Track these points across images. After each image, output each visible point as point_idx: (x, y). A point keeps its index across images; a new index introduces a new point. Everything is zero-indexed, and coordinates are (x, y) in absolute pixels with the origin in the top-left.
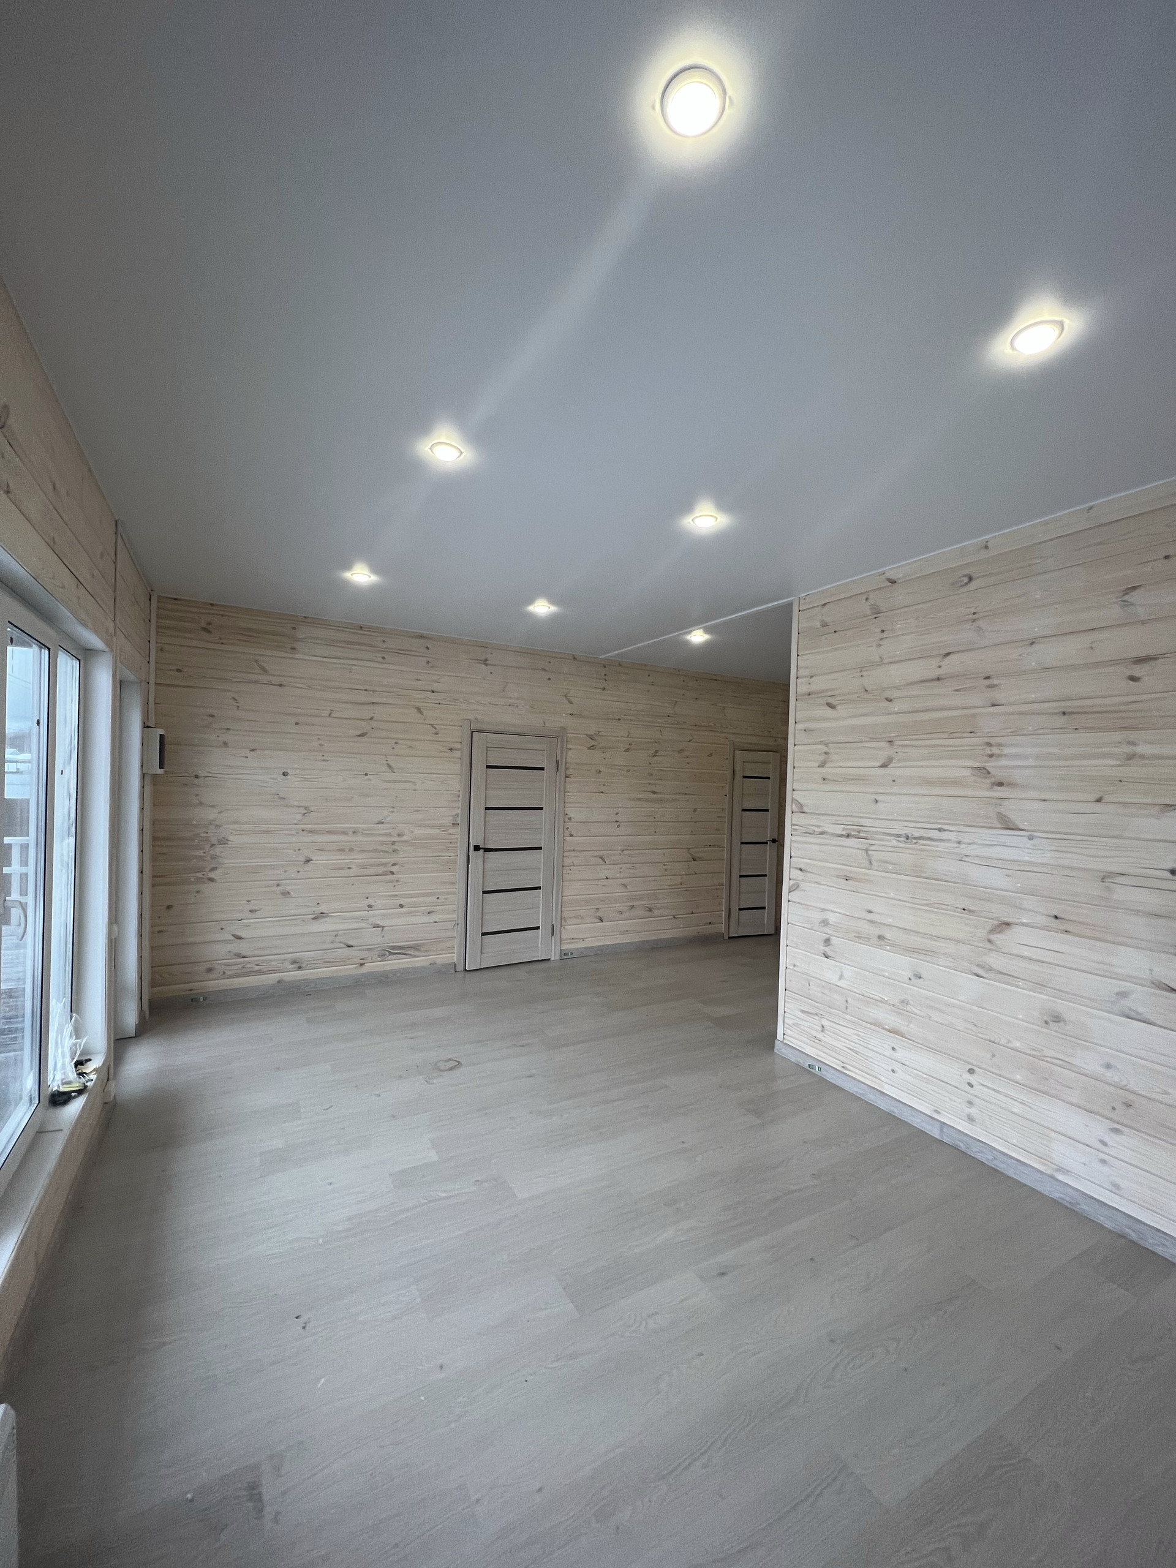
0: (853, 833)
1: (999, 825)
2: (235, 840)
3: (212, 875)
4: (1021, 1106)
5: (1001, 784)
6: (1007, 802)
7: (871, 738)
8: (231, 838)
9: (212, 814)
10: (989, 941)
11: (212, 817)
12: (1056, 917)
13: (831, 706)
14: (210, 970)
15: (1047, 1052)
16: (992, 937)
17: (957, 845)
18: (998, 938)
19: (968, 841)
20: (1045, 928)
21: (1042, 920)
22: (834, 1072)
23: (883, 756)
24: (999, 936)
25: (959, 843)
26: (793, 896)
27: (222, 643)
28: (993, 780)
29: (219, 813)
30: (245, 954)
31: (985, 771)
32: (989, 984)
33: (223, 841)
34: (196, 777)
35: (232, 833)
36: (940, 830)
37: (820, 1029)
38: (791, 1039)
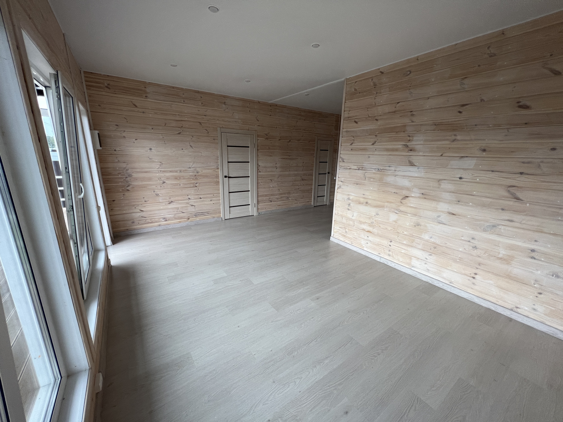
0: (360, 168)
1: (409, 165)
2: (135, 175)
3: (128, 188)
4: (404, 250)
5: (411, 150)
6: (412, 157)
7: (369, 134)
8: (132, 174)
9: (124, 165)
10: (401, 202)
11: (124, 166)
12: (423, 194)
13: (356, 122)
14: (133, 222)
15: (414, 234)
16: (402, 201)
17: (394, 172)
18: (404, 201)
19: (398, 170)
20: (419, 197)
21: (418, 195)
22: (349, 245)
23: (373, 140)
24: (404, 200)
25: (395, 171)
26: (339, 190)
27: (116, 94)
28: (409, 149)
29: (127, 165)
30: (146, 216)
31: (406, 146)
32: (399, 215)
33: (130, 176)
34: (115, 150)
35: (133, 172)
36: (389, 167)
37: (345, 232)
38: (335, 236)
